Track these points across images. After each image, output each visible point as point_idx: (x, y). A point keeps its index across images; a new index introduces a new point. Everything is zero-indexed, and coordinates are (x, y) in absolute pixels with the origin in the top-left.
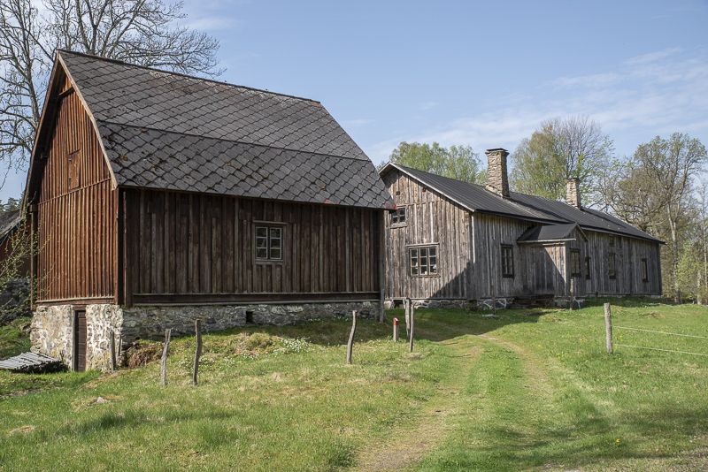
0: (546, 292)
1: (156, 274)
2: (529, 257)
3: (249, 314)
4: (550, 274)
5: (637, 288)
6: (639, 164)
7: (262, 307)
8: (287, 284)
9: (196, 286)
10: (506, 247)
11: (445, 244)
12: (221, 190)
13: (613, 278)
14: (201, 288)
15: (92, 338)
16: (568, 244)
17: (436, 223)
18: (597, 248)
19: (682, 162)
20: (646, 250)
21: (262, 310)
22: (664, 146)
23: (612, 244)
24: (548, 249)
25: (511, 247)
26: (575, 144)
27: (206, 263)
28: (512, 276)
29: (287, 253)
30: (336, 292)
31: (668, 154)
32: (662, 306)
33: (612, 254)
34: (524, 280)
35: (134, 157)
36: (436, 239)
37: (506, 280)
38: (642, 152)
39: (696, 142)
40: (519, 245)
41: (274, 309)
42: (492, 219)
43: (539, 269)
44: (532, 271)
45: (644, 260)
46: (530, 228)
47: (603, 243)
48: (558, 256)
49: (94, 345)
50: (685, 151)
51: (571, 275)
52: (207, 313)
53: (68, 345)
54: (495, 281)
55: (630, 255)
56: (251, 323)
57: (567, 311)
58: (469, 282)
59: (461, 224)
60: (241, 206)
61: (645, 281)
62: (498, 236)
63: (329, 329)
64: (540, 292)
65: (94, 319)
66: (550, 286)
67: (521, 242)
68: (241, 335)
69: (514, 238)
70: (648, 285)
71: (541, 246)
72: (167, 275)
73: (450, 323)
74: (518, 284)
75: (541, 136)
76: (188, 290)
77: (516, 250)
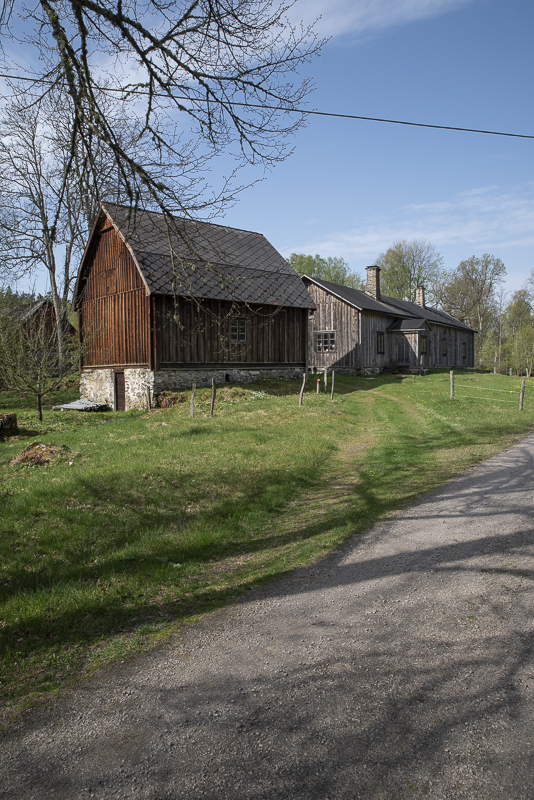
0: (404, 364)
1: (173, 350)
2: (394, 340)
3: (227, 376)
4: (408, 352)
5: (459, 362)
6: (460, 275)
7: (235, 371)
8: (249, 357)
9: (196, 358)
10: (380, 334)
11: (341, 331)
12: (211, 296)
13: (445, 355)
14: (199, 359)
15: (130, 390)
16: (420, 332)
17: (335, 317)
18: (437, 334)
19: (488, 275)
20: (465, 337)
21: (235, 372)
22: (478, 263)
23: (445, 333)
24: (407, 336)
25: (382, 334)
26: (416, 259)
27: (202, 343)
28: (383, 353)
29: (250, 337)
30: (279, 362)
31: (480, 268)
32: (475, 374)
33: (445, 339)
34: (390, 356)
35: (158, 275)
36: (335, 328)
37: (379, 356)
38: (463, 266)
39: (499, 260)
40: (388, 332)
41: (242, 373)
42: (372, 315)
43: (401, 349)
44: (396, 350)
45: (464, 344)
46: (395, 321)
47: (439, 331)
48: (413, 340)
49: (131, 395)
50: (491, 266)
51: (420, 353)
52: (203, 374)
53: (111, 395)
54: (373, 357)
55: (456, 340)
56: (229, 381)
57: (417, 377)
58: (356, 357)
59: (352, 318)
60: (222, 306)
61: (464, 357)
62: (375, 326)
63: (276, 386)
64: (401, 364)
65: (131, 378)
66: (407, 360)
67: (389, 331)
68: (226, 389)
69: (384, 328)
70: (466, 360)
71: (402, 334)
72: (179, 350)
73: (346, 383)
74: (386, 359)
75: (394, 252)
76: (191, 359)
77: (386, 335)
